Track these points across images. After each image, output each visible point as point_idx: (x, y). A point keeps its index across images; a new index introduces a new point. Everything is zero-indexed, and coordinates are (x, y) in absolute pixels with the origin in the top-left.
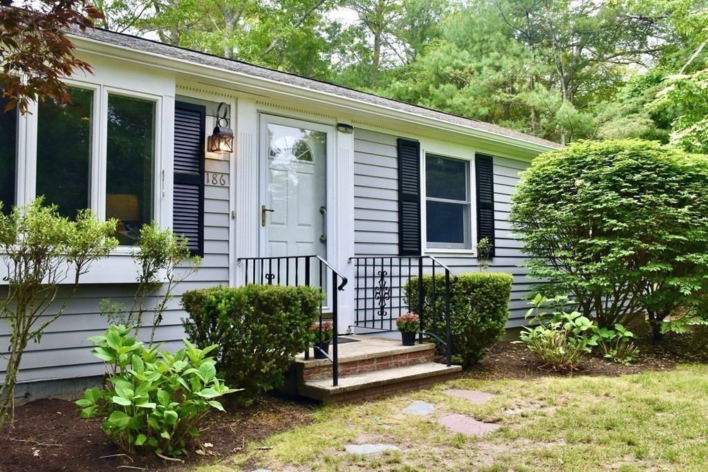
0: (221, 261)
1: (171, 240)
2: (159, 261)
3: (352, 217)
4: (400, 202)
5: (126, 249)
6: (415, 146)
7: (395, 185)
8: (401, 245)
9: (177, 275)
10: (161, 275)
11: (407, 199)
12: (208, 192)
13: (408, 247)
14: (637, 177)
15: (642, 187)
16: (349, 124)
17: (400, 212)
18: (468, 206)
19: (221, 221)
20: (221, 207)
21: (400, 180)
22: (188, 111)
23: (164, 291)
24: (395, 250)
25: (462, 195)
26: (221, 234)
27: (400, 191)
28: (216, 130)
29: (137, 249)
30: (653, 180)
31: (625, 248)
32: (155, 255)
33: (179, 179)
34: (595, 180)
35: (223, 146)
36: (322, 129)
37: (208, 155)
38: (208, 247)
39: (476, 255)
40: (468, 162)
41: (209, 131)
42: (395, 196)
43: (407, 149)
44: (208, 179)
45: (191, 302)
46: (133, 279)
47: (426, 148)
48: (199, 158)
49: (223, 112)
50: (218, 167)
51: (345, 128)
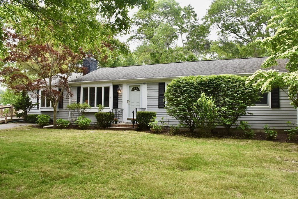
6: (164, 83)
7: (158, 93)
11: (161, 96)
12: (119, 99)
13: (161, 106)
19: (121, 103)
20: (121, 101)
22: (115, 87)
24: (157, 107)
26: (121, 105)
36: (140, 84)
37: (119, 93)
38: (119, 107)
42: (158, 95)
44: (119, 96)
49: (121, 85)
50: (121, 94)
51: (144, 83)
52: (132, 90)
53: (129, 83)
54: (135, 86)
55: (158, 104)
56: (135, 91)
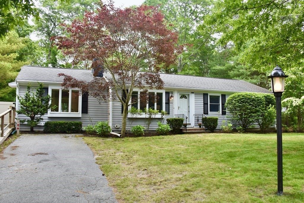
0: (172, 115)
1: (165, 112)
2: (163, 115)
3: (194, 106)
4: (204, 105)
5: (159, 113)
6: (207, 94)
7: (203, 102)
8: (204, 112)
9: (166, 117)
10: (164, 117)
11: (205, 104)
12: (170, 105)
13: (206, 112)
14: (242, 100)
15: (243, 102)
16: (193, 92)
17: (204, 106)
18: (220, 105)
19: (172, 109)
20: (172, 107)
21: (204, 101)
22: (167, 93)
23: (164, 119)
24: (203, 113)
25: (218, 102)
26: (172, 111)
27: (204, 103)
28: (171, 96)
29: (161, 113)
30: (245, 101)
31: (240, 113)
32: (163, 114)
33: (166, 103)
34: (235, 101)
35: (172, 98)
36: (189, 93)
37: (170, 99)
38: (170, 113)
39: (221, 114)
40: (220, 96)
41: (170, 96)
42: (203, 104)
43: (205, 95)
44: (170, 103)
45: (167, 120)
46: (160, 117)
47: (209, 94)
48: (169, 100)
49: (172, 93)
50: (172, 101)
51: (193, 93)
52: (181, 98)
53: (179, 91)
54: (183, 94)
55: (203, 111)
56: (184, 98)
